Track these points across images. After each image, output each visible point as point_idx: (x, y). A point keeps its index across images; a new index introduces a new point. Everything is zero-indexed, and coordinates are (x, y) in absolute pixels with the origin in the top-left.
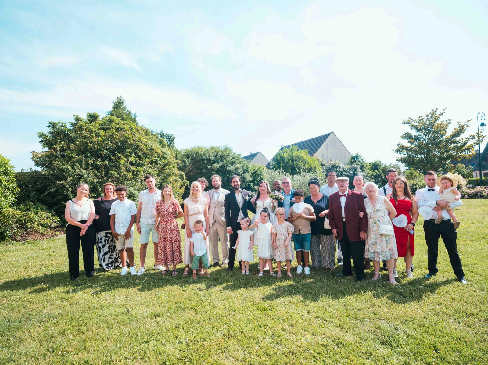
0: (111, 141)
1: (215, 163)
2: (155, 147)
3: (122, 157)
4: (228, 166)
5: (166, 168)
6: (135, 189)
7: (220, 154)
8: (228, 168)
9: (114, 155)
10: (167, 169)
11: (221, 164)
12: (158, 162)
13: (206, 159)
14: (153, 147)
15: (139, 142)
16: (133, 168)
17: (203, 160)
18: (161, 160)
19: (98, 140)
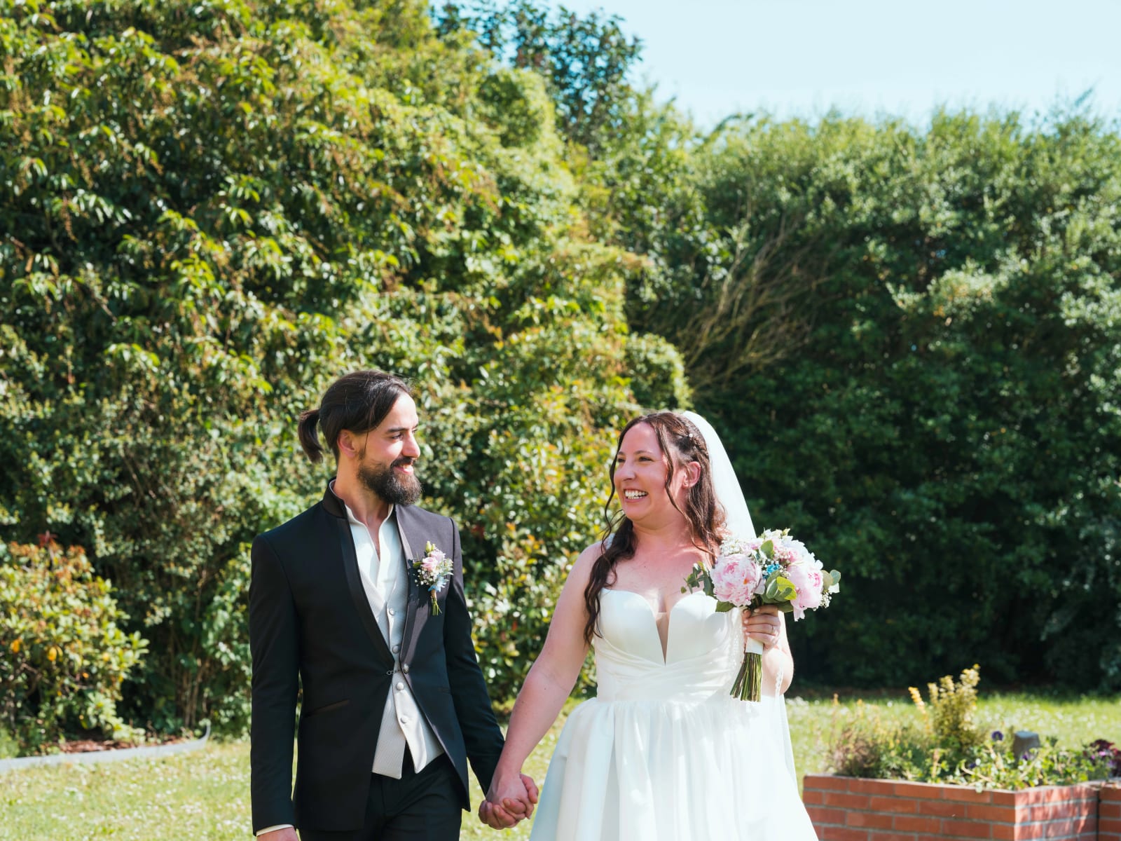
0: (123, 120)
1: (957, 261)
2: (444, 152)
3: (199, 242)
4: (1078, 292)
5: (524, 312)
6: (283, 476)
7: (1006, 177)
8: (1073, 311)
9: (146, 222)
10: (529, 322)
11: (1014, 264)
12: (472, 264)
13: (882, 228)
14: (424, 154)
15: (320, 117)
16: (273, 319)
17: (857, 235)
18: (492, 244)
19: (38, 119)
